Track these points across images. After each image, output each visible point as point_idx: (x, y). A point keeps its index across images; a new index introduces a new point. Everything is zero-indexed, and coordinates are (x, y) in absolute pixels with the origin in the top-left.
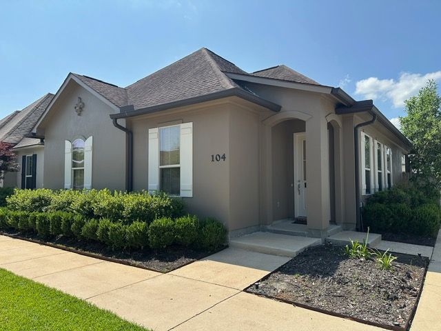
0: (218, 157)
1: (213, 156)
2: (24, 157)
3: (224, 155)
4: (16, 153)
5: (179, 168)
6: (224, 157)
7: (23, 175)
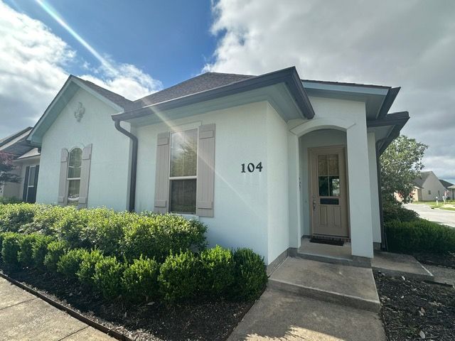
0: (251, 166)
1: (243, 165)
2: (28, 168)
3: (260, 164)
4: (21, 163)
5: (195, 180)
6: (260, 167)
7: (26, 185)
